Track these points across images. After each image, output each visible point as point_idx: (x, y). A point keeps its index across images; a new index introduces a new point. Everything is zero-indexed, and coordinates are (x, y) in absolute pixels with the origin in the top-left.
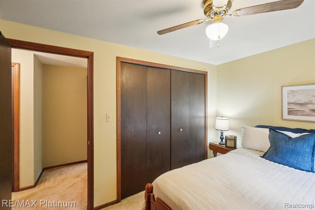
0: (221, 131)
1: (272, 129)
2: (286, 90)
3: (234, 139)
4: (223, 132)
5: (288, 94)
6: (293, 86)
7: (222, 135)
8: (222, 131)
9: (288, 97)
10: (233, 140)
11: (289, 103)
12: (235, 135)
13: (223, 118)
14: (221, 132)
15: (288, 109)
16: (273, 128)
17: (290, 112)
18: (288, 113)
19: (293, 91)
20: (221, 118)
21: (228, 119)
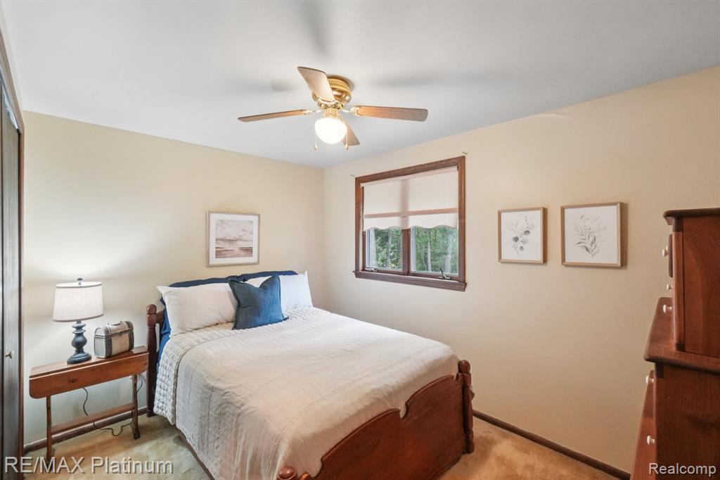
0: (75, 324)
1: (233, 281)
2: (215, 218)
3: (127, 329)
4: (83, 323)
5: (216, 225)
6: (223, 213)
7: (79, 335)
8: (79, 321)
9: (216, 229)
10: (125, 332)
11: (217, 240)
12: (124, 320)
13: (83, 284)
14: (77, 325)
15: (216, 248)
16: (234, 279)
17: (219, 254)
18: (216, 255)
19: (222, 221)
20: (76, 284)
21: (101, 285)
